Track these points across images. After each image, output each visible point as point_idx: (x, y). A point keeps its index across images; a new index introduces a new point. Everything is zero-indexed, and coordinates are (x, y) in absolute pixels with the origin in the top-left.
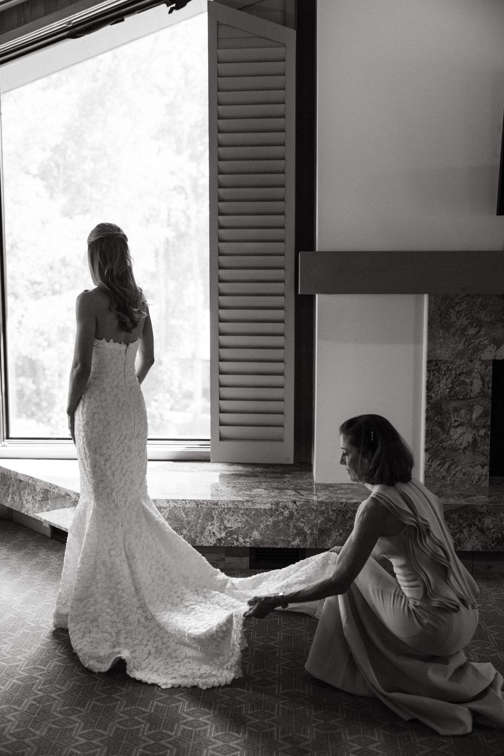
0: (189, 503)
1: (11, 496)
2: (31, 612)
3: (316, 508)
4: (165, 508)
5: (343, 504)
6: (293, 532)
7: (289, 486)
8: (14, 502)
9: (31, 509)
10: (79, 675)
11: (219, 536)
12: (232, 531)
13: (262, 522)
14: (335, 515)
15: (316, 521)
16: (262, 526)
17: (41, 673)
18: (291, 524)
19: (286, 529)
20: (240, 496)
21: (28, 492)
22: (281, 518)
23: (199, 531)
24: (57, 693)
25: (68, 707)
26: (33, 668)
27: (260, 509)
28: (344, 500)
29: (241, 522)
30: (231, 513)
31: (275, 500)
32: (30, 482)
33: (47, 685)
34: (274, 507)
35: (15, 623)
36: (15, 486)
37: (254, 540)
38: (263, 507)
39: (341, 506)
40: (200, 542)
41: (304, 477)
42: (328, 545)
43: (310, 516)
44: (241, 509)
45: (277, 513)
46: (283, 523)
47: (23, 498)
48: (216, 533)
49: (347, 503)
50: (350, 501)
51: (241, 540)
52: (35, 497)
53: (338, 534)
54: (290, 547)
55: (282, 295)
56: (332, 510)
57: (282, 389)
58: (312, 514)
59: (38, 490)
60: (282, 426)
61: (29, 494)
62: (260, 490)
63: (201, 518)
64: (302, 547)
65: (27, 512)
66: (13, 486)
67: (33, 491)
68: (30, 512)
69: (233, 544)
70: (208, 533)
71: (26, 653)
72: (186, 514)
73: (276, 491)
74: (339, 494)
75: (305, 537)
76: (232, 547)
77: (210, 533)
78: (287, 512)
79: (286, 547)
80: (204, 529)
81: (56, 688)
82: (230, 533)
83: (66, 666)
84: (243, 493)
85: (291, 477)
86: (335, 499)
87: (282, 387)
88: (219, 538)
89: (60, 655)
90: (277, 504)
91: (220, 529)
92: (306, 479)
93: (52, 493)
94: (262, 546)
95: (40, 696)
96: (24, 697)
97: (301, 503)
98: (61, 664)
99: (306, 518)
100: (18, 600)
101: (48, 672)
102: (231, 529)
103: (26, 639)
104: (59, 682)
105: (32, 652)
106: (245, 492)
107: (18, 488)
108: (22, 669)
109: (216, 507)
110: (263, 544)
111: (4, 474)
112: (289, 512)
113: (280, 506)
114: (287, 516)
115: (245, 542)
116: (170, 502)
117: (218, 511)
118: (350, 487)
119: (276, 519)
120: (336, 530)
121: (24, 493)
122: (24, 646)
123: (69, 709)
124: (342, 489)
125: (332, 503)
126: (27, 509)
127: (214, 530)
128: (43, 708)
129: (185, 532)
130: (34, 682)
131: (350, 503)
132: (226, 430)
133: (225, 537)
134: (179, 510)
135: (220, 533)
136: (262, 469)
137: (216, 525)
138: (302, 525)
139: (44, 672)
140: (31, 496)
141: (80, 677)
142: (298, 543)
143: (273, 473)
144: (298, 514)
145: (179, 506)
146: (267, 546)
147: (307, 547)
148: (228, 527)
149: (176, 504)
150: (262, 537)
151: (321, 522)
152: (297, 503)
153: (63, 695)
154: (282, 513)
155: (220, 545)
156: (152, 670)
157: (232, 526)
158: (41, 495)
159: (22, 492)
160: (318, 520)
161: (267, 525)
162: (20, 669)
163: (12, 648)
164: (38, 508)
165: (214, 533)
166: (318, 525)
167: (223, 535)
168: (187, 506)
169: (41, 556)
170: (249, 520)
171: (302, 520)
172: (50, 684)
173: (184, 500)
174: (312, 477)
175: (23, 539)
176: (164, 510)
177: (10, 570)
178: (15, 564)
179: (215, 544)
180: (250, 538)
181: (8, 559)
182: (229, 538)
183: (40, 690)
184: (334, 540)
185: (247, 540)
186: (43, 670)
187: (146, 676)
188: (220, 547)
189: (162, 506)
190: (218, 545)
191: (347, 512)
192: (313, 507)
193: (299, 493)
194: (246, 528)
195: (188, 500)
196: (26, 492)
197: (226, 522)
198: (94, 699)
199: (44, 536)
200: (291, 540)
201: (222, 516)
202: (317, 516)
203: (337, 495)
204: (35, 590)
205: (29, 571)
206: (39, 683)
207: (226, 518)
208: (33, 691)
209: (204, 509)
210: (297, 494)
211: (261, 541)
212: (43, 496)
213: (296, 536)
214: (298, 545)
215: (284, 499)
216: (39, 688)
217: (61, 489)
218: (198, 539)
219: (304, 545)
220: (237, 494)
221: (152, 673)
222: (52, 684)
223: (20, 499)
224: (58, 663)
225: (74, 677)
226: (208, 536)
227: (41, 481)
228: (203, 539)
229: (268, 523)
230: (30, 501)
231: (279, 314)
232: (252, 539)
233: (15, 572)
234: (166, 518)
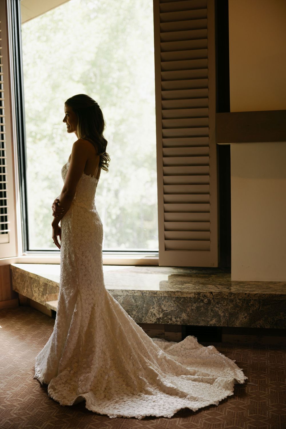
0: (137, 292)
1: (26, 289)
2: (24, 364)
3: (227, 297)
4: (121, 296)
5: (247, 295)
6: (211, 314)
7: (211, 283)
8: (28, 293)
9: (37, 297)
10: (43, 405)
11: (158, 316)
12: (167, 313)
13: (188, 307)
14: (241, 303)
15: (227, 307)
16: (189, 310)
17: (19, 403)
18: (209, 308)
19: (205, 312)
20: (174, 288)
21: (36, 285)
22: (202, 304)
23: (144, 313)
24: (26, 416)
25: (30, 426)
26: (15, 399)
27: (187, 297)
28: (247, 292)
29: (173, 307)
30: (166, 300)
31: (197, 291)
32: (36, 278)
33: (21, 410)
34: (196, 296)
35: (12, 371)
36: (28, 281)
37: (183, 320)
38: (189, 296)
39: (245, 296)
40: (145, 321)
41: (225, 277)
42: (237, 325)
43: (223, 303)
44: (173, 297)
45: (199, 300)
46: (204, 308)
47: (33, 290)
48: (156, 314)
49: (249, 294)
50: (252, 293)
51: (174, 319)
52: (39, 289)
53: (244, 317)
54: (209, 325)
55: (207, 146)
56: (239, 299)
57: (208, 214)
58: (224, 302)
59: (41, 284)
60: (209, 240)
61: (36, 287)
62: (189, 285)
63: (145, 303)
64: (217, 326)
65: (35, 299)
66: (27, 282)
67: (38, 285)
68: (37, 299)
69: (168, 322)
70: (150, 314)
71: (13, 389)
72: (135, 301)
73: (201, 285)
74: (246, 288)
75: (220, 318)
76: (167, 324)
77: (152, 314)
78: (206, 300)
79: (206, 325)
80: (148, 311)
81: (26, 413)
82: (166, 315)
83: (37, 399)
84: (176, 287)
85: (215, 277)
86: (241, 291)
87: (209, 212)
88: (158, 317)
89: (35, 392)
90: (199, 294)
91: (159, 311)
92: (226, 278)
93: (49, 286)
94: (188, 325)
95: (14, 417)
96: (3, 417)
97: (216, 293)
98: (34, 398)
99: (220, 305)
100: (18, 356)
101: (24, 402)
102: (166, 312)
103: (16, 381)
104: (29, 409)
105: (17, 389)
106: (178, 286)
107: (30, 283)
108: (8, 399)
109: (156, 295)
110: (189, 323)
111: (22, 273)
112: (208, 300)
113: (201, 295)
114: (206, 303)
115: (176, 321)
116: (124, 291)
117: (157, 299)
118: (256, 283)
119: (198, 305)
120: (242, 314)
121: (33, 286)
122: (13, 385)
123: (30, 427)
124: (249, 285)
125: (239, 293)
126: (35, 297)
127: (155, 312)
128: (14, 425)
129: (134, 313)
130: (13, 408)
131: (252, 294)
132: (169, 243)
133: (162, 317)
134: (131, 298)
135: (159, 314)
136: (197, 271)
137: (156, 308)
138: (217, 309)
139: (22, 402)
140: (37, 288)
141: (44, 407)
142: (215, 322)
143: (204, 274)
144: (214, 301)
145: (130, 295)
146: (192, 324)
147: (221, 326)
148: (164, 310)
149: (128, 293)
150: (188, 318)
151: (231, 307)
152: (213, 293)
153: (29, 418)
154: (202, 301)
155: (159, 323)
156: (105, 406)
157: (167, 309)
158: (43, 287)
159: (32, 286)
160: (229, 306)
161: (192, 309)
162: (7, 399)
163: (6, 386)
164: (41, 296)
165: (154, 314)
166: (229, 310)
167: (161, 316)
168: (135, 295)
169: (42, 329)
170: (179, 305)
171: (217, 306)
172: (23, 410)
173: (133, 290)
174: (230, 277)
175: (33, 318)
176: (120, 297)
177: (19, 337)
178: (24, 333)
179: (156, 322)
180: (180, 318)
181: (20, 330)
182: (165, 318)
183: (15, 414)
184: (241, 321)
185: (178, 319)
186: (21, 401)
187: (100, 410)
188: (159, 324)
189: (119, 294)
190: (158, 323)
191: (250, 300)
192: (225, 296)
193: (217, 287)
194: (177, 311)
195: (136, 290)
196: (35, 286)
197: (163, 306)
198: (49, 421)
199: (47, 316)
200: (210, 320)
201: (160, 302)
202: (228, 303)
203: (244, 289)
204: (32, 350)
205: (31, 338)
206: (16, 409)
207: (163, 304)
208: (11, 414)
209: (148, 297)
210: (215, 287)
211: (188, 320)
212: (44, 287)
213: (213, 318)
214: (215, 324)
215: (204, 291)
216: (15, 412)
217: (53, 283)
218: (143, 318)
219: (219, 324)
220: (172, 287)
221: (105, 408)
222: (25, 410)
223: (31, 290)
224: (32, 397)
225: (40, 406)
226: (150, 316)
227: (42, 277)
228: (147, 318)
229: (193, 308)
230: (37, 291)
231: (205, 160)
232: (182, 319)
233: (22, 338)
234: (121, 302)
